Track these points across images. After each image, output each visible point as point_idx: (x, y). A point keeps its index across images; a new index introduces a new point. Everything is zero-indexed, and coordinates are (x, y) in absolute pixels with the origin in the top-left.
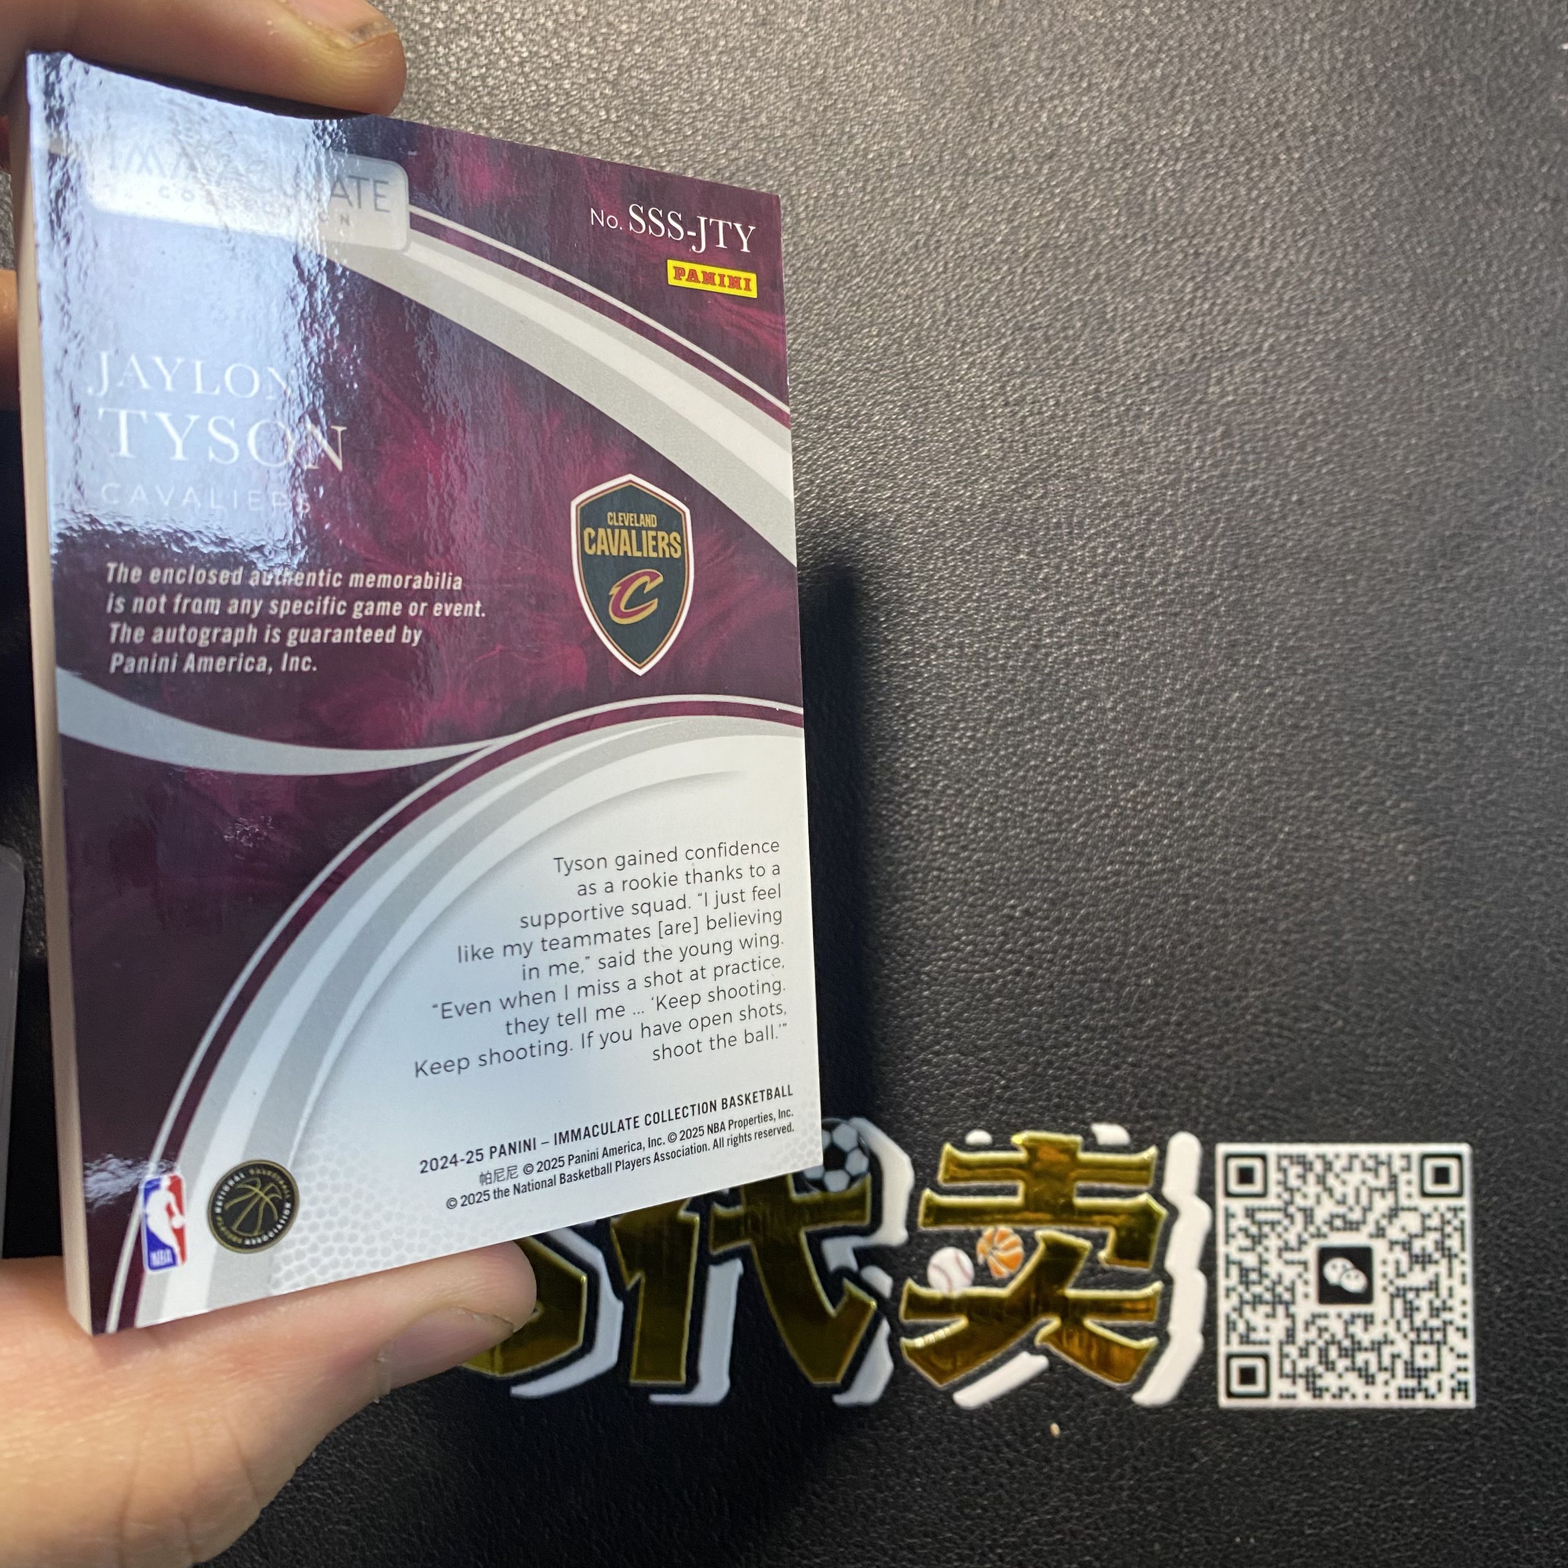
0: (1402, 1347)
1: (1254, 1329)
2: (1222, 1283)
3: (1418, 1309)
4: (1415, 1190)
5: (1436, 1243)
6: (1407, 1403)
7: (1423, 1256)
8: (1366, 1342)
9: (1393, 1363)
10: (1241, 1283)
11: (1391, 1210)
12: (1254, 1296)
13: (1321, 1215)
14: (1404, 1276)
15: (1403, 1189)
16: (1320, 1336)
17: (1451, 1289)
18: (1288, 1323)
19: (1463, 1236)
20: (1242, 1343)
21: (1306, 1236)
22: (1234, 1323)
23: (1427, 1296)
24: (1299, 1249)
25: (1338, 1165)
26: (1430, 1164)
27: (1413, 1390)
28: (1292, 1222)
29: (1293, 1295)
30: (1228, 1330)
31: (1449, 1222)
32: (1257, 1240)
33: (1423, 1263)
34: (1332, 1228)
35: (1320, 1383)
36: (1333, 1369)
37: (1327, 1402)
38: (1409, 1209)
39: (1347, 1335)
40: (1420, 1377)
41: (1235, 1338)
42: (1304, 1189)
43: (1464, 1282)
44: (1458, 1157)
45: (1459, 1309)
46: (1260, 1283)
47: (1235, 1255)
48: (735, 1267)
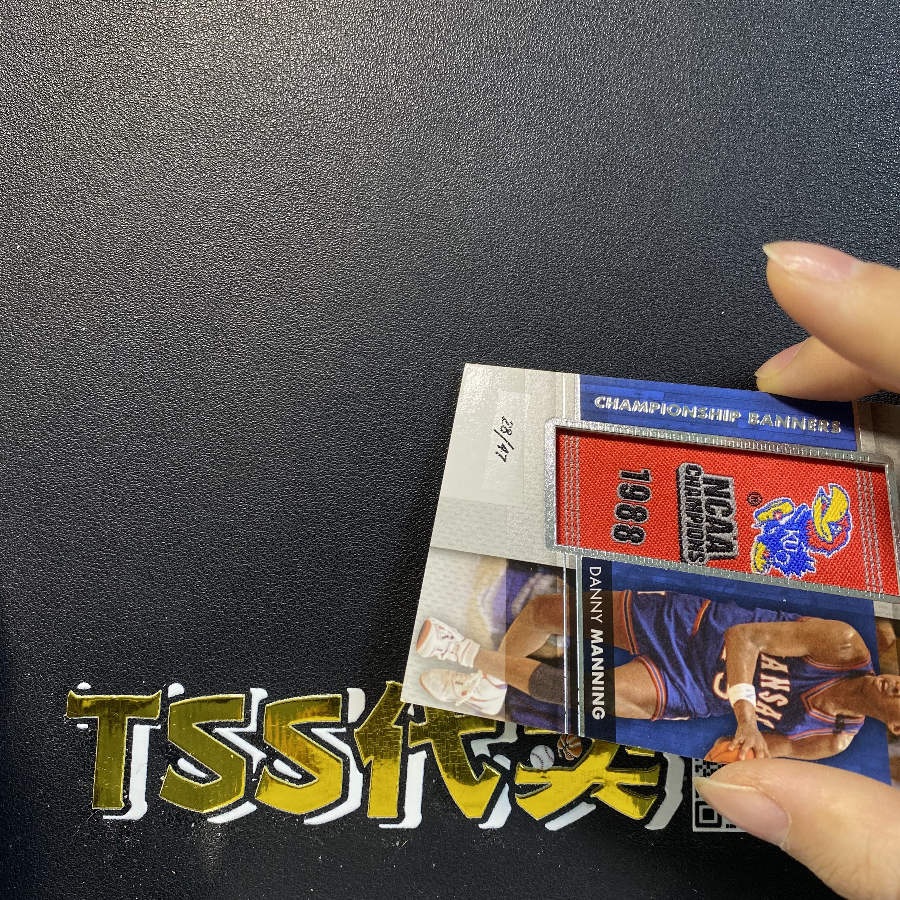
48: (423, 755)
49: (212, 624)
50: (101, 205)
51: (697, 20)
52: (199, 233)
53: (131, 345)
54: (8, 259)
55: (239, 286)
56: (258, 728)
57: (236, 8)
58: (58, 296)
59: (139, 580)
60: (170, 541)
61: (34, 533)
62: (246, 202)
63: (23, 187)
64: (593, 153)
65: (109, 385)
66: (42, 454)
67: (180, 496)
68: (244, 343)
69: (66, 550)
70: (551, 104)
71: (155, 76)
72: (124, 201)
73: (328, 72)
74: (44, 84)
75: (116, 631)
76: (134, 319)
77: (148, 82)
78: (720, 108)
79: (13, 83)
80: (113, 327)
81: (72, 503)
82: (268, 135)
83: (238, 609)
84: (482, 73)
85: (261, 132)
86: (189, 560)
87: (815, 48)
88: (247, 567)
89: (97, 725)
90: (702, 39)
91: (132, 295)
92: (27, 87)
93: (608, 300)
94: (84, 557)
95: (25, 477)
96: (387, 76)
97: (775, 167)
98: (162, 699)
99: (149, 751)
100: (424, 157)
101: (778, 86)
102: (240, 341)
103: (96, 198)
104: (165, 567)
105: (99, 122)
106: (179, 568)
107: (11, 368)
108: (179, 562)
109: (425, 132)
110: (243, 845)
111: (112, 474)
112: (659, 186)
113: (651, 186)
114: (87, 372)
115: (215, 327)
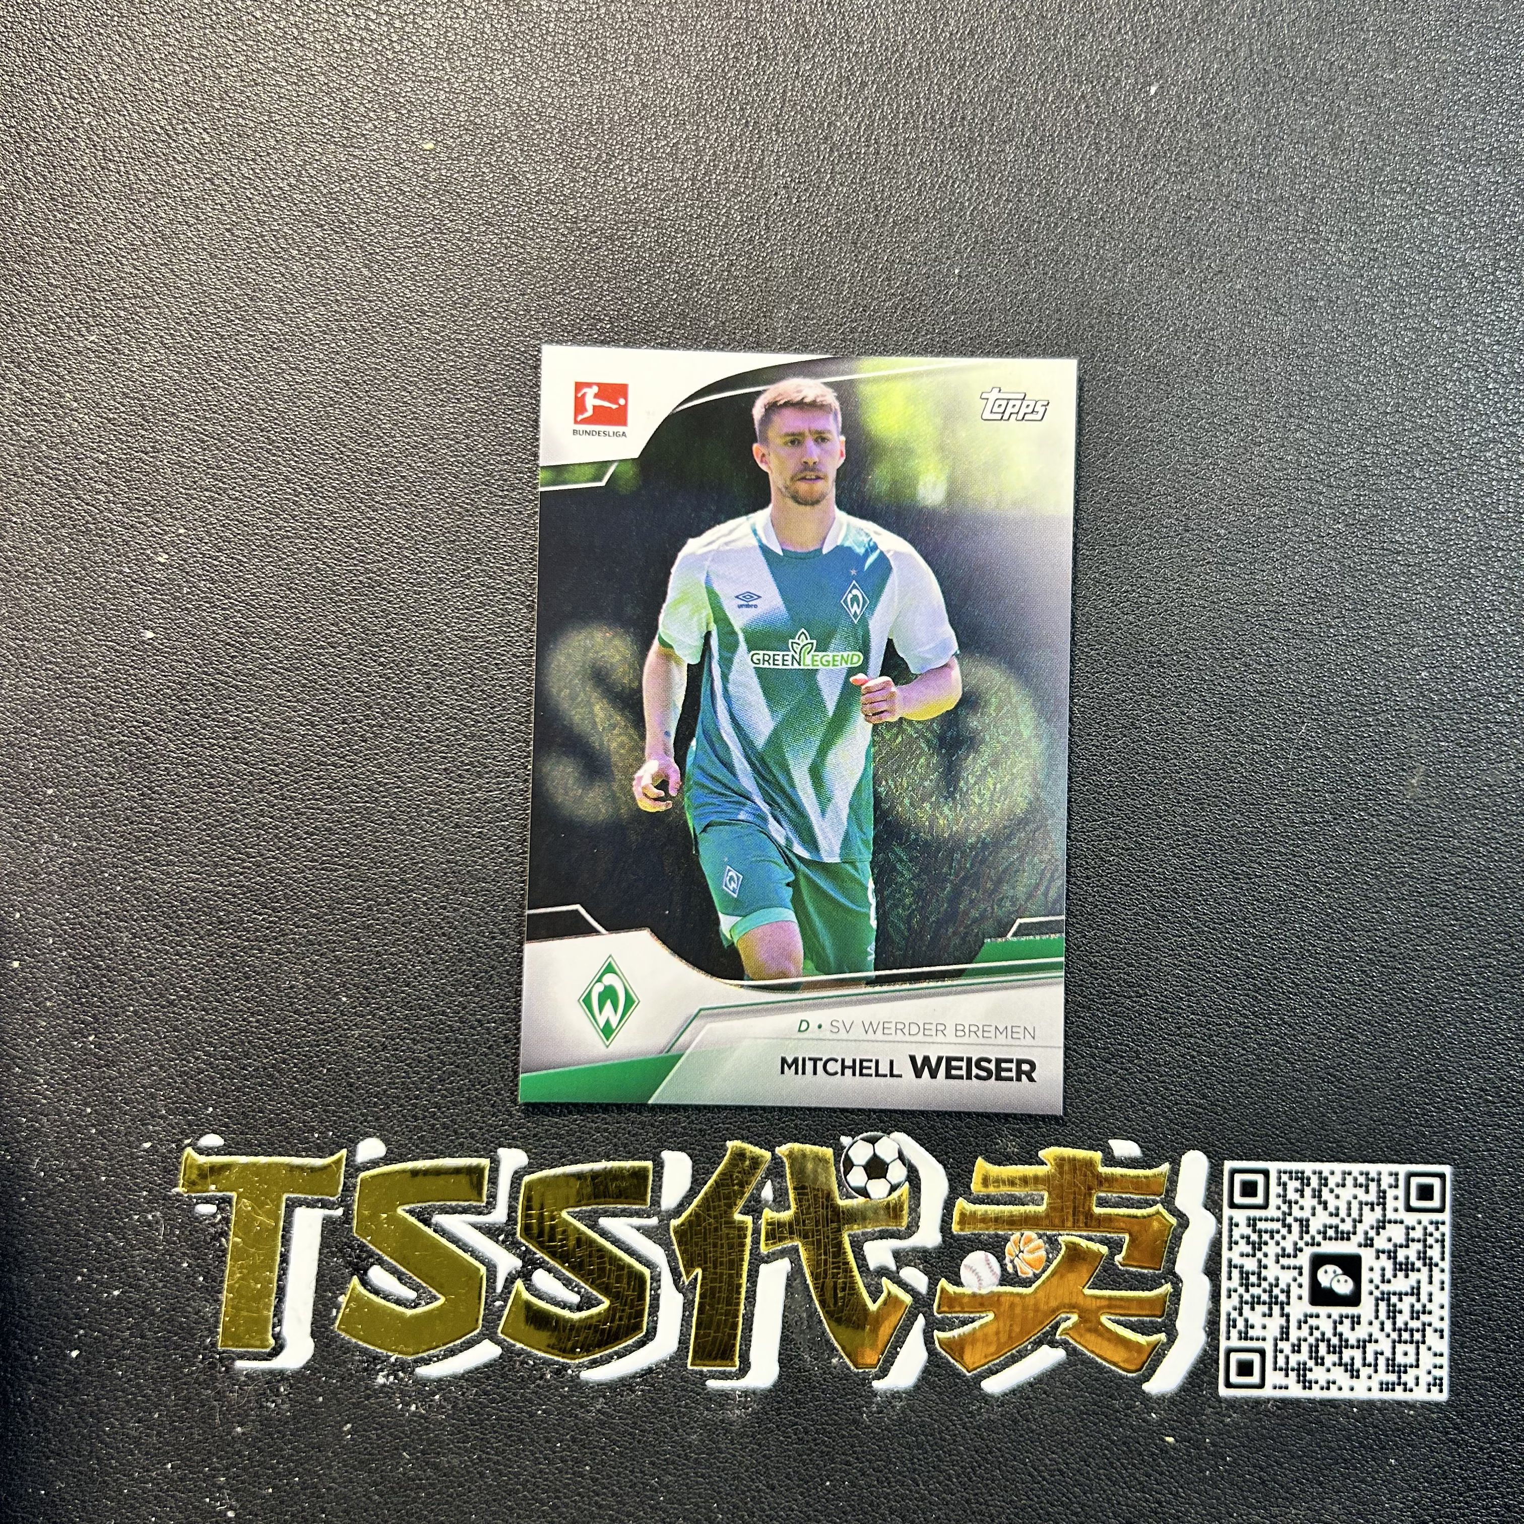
0: (1385, 1346)
1: (1252, 1327)
2: (1225, 1284)
3: (1400, 1312)
4: (1401, 1204)
5: (1419, 1252)
6: (1388, 1396)
7: (1407, 1264)
8: (1353, 1341)
9: (1376, 1359)
10: (1241, 1285)
11: (1378, 1221)
12: (1253, 1296)
13: (1315, 1225)
14: (1389, 1281)
15: (1390, 1204)
16: (1311, 1334)
17: (1430, 1295)
18: (1283, 1321)
19: (1443, 1247)
20: (1240, 1339)
21: (1301, 1244)
22: (1235, 1321)
23: (1409, 1300)
24: (1295, 1256)
25: (1332, 1183)
26: (1415, 1181)
27: (1393, 1384)
28: (1290, 1232)
29: (1288, 1297)
30: (1228, 1326)
31: (1431, 1235)
32: (1257, 1247)
33: (1407, 1270)
34: (1325, 1238)
35: (1309, 1376)
36: (1323, 1364)
37: (1316, 1393)
38: (1396, 1222)
39: (1335, 1335)
40: (1399, 1372)
41: (1234, 1333)
42: (1301, 1202)
43: (1442, 1289)
44: (1442, 1176)
45: (1437, 1312)
46: (1259, 1285)
47: (1237, 1260)
48: (784, 1265)
49: (438, 1039)
50: (275, 333)
51: (1261, 94)
52: (441, 390)
53: (318, 570)
54: (111, 416)
55: (505, 480)
56: (509, 1215)
57: (516, 24)
58: (195, 482)
59: (315, 963)
60: (372, 900)
61: (136, 879)
62: (522, 342)
63: (142, 298)
64: (1092, 295)
65: (277, 634)
66: (155, 745)
67: (391, 824)
68: (510, 575)
69: (190, 909)
70: (1027, 212)
71: (376, 127)
72: (314, 329)
73: (666, 137)
74: (185, 129)
75: (271, 1049)
76: (325, 527)
77: (363, 135)
78: (1294, 236)
79: (132, 124)
80: (288, 537)
81: (204, 830)
82: (563, 235)
83: (483, 1015)
84: (918, 156)
85: (552, 230)
86: (404, 932)
87: (1443, 150)
88: (502, 947)
89: (231, 1206)
90: (1269, 125)
91: (323, 487)
92: (156, 133)
93: (1109, 530)
94: (221, 923)
95: (123, 783)
96: (763, 151)
97: (1375, 335)
98: (346, 1166)
99: (320, 1254)
100: (818, 284)
101: (1385, 206)
102: (503, 571)
103: (266, 322)
104: (362, 943)
105: (278, 196)
106: (386, 944)
107: (106, 598)
108: (385, 934)
109: (822, 244)
110: (477, 1414)
111: (277, 783)
112: (1195, 354)
113: (1182, 352)
114: (239, 611)
115: (462, 547)
